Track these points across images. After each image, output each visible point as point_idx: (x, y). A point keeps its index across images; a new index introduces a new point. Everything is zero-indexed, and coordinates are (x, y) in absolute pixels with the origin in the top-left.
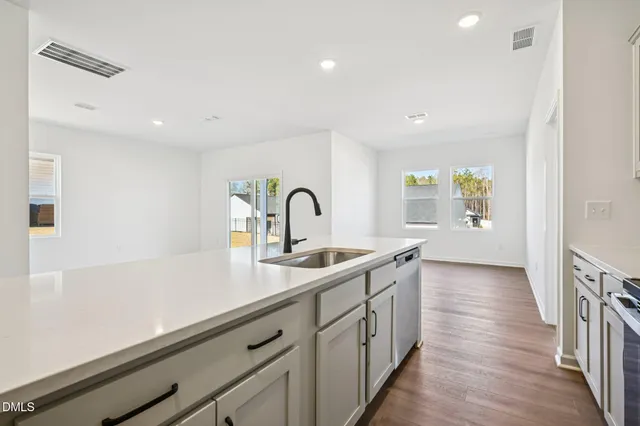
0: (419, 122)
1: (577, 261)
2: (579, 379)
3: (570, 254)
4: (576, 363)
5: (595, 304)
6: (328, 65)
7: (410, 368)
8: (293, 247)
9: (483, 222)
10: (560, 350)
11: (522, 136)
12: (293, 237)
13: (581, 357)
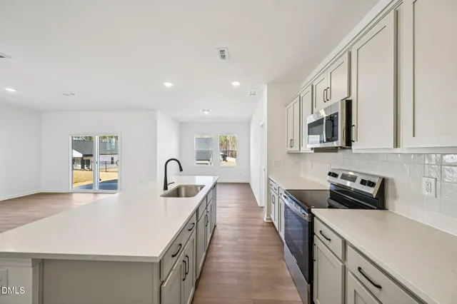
0: (206, 113)
1: (271, 182)
2: (272, 224)
3: (269, 180)
4: (271, 219)
5: (277, 197)
6: (168, 85)
7: (216, 234)
8: (169, 187)
9: (228, 158)
10: (266, 216)
11: (249, 123)
12: (168, 182)
13: (272, 217)
